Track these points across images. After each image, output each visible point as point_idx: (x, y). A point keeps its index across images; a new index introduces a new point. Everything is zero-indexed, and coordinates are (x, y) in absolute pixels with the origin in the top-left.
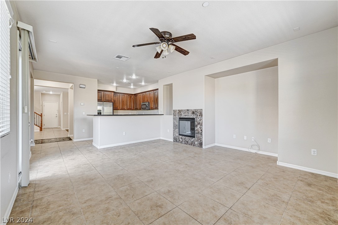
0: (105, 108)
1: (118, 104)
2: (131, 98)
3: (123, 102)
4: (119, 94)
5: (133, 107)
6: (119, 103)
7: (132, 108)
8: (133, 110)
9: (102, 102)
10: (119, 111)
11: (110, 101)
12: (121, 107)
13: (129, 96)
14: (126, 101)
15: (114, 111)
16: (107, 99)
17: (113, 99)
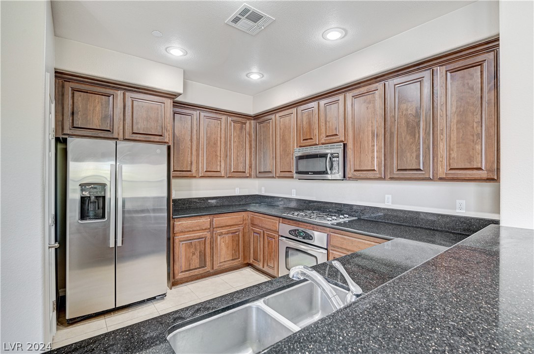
0: (128, 170)
1: (194, 153)
2: (241, 128)
3: (212, 144)
4: (195, 113)
5: (250, 167)
6: (198, 150)
7: (247, 171)
8: (250, 177)
9: (113, 143)
10: (194, 181)
11: (157, 139)
12: (203, 167)
13: (234, 121)
14: (226, 143)
15: (173, 181)
16: (140, 127)
17: (170, 128)
